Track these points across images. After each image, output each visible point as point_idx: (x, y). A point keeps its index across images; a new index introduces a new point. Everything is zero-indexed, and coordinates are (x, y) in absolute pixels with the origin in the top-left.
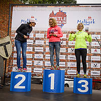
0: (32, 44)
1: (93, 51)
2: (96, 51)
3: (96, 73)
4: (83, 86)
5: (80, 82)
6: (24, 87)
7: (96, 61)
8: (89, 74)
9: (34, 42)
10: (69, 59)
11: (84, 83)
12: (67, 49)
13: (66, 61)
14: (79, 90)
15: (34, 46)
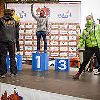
0: (23, 33)
2: (73, 38)
3: (73, 55)
4: (62, 65)
5: (60, 62)
7: (72, 46)
9: (25, 32)
10: (52, 44)
11: (63, 63)
12: (50, 37)
13: (50, 46)
14: (60, 68)
15: (24, 35)
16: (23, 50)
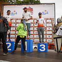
0: (15, 26)
1: (48, 29)
2: (49, 28)
3: (49, 41)
4: (42, 48)
5: (41, 46)
6: (10, 50)
7: (49, 34)
8: (46, 41)
9: (16, 25)
10: (35, 33)
11: (43, 46)
12: (34, 28)
13: (33, 35)
14: (40, 50)
16: (15, 37)
